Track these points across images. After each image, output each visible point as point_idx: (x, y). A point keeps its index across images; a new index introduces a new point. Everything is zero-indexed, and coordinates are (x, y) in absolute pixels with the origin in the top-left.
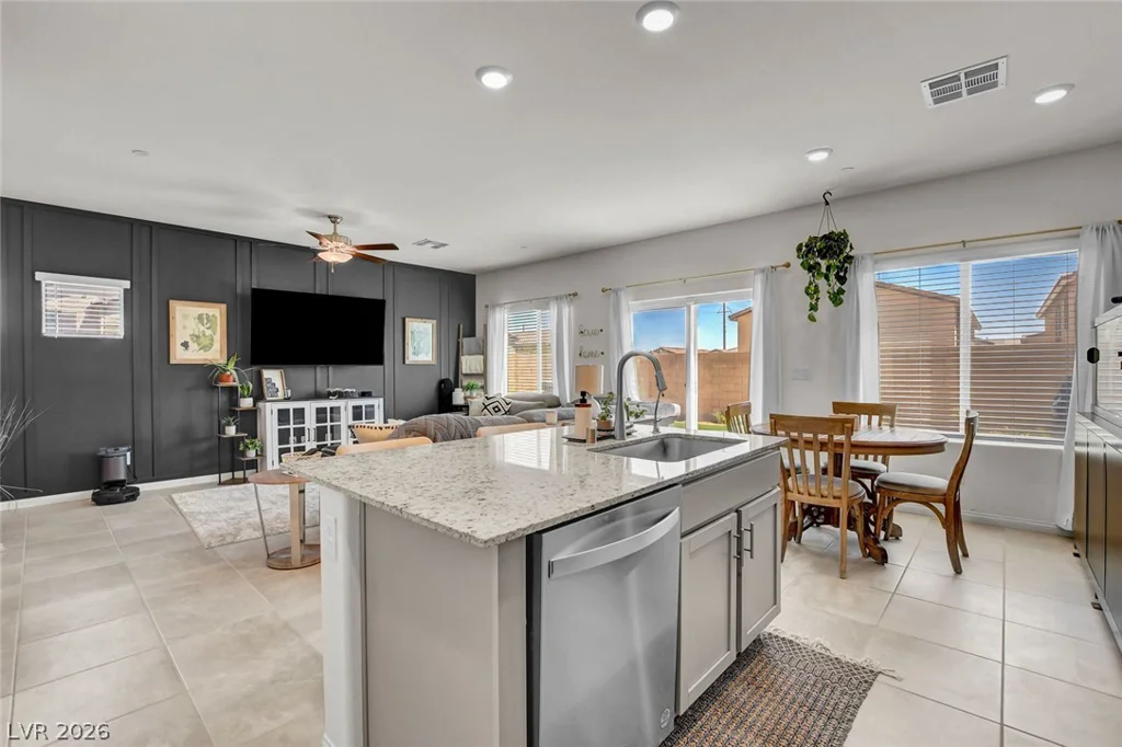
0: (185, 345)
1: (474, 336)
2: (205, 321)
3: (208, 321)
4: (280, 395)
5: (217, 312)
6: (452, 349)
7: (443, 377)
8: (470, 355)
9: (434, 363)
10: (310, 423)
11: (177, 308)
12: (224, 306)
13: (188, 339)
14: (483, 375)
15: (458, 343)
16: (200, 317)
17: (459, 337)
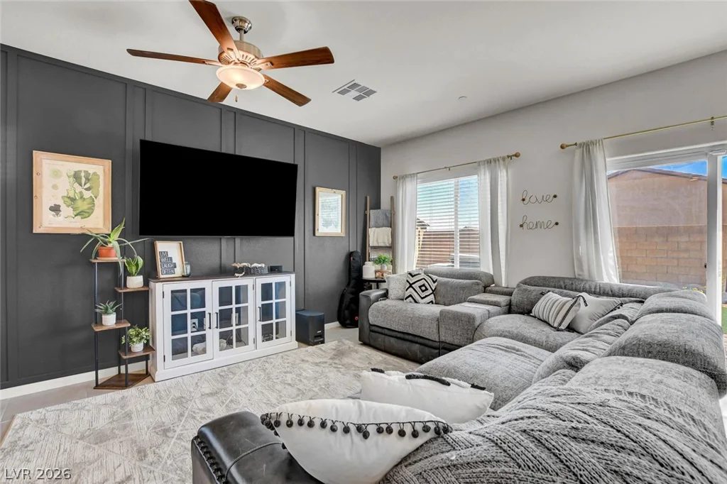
0: (56, 209)
1: (380, 208)
2: (83, 180)
3: (88, 180)
4: (178, 272)
5: (100, 169)
6: (359, 220)
7: (351, 250)
8: (377, 227)
9: (343, 235)
10: (212, 306)
11: (45, 162)
12: (108, 163)
13: (60, 202)
14: (392, 248)
15: (365, 215)
16: (77, 176)
17: (366, 209)
